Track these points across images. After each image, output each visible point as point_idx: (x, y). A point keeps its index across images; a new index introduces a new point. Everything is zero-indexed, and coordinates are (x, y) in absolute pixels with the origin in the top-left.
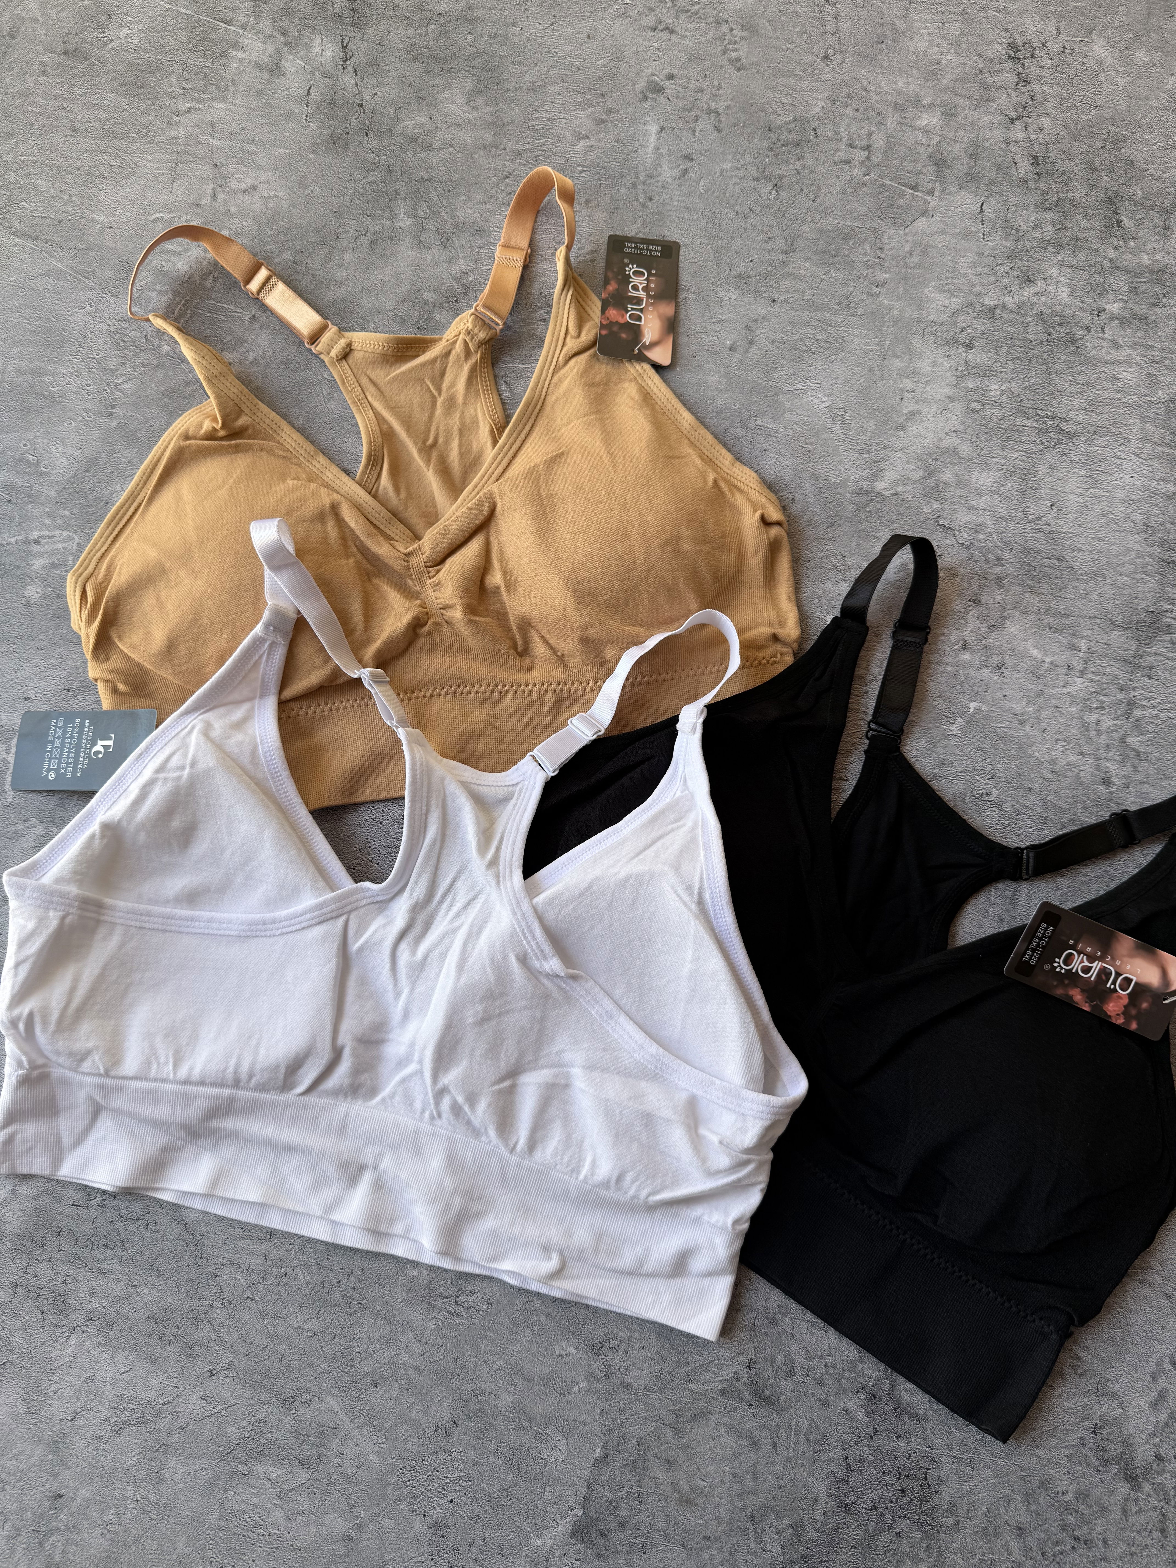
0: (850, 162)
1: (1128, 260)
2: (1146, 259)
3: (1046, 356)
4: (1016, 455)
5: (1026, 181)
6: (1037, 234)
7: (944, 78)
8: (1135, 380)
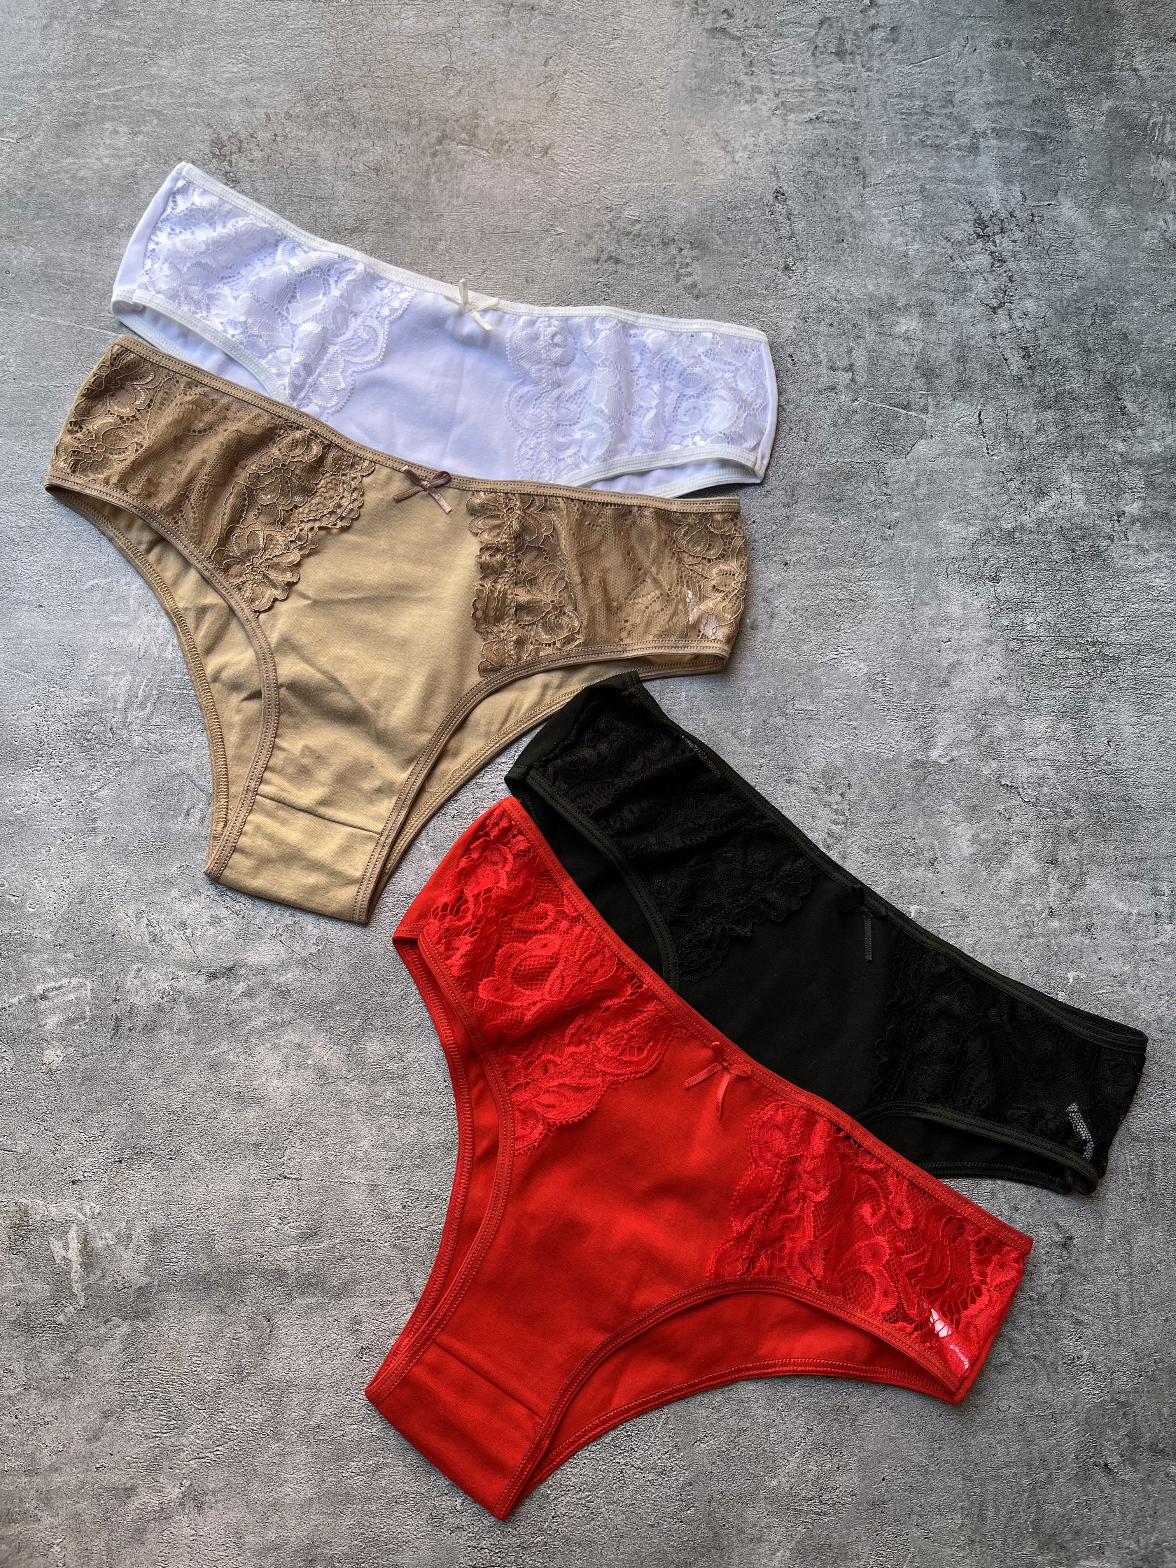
0: (835, 388)
1: (1139, 451)
2: (1157, 447)
3: (1074, 575)
4: (1065, 693)
5: (1021, 379)
6: (1041, 439)
7: (914, 272)
8: (1168, 585)
